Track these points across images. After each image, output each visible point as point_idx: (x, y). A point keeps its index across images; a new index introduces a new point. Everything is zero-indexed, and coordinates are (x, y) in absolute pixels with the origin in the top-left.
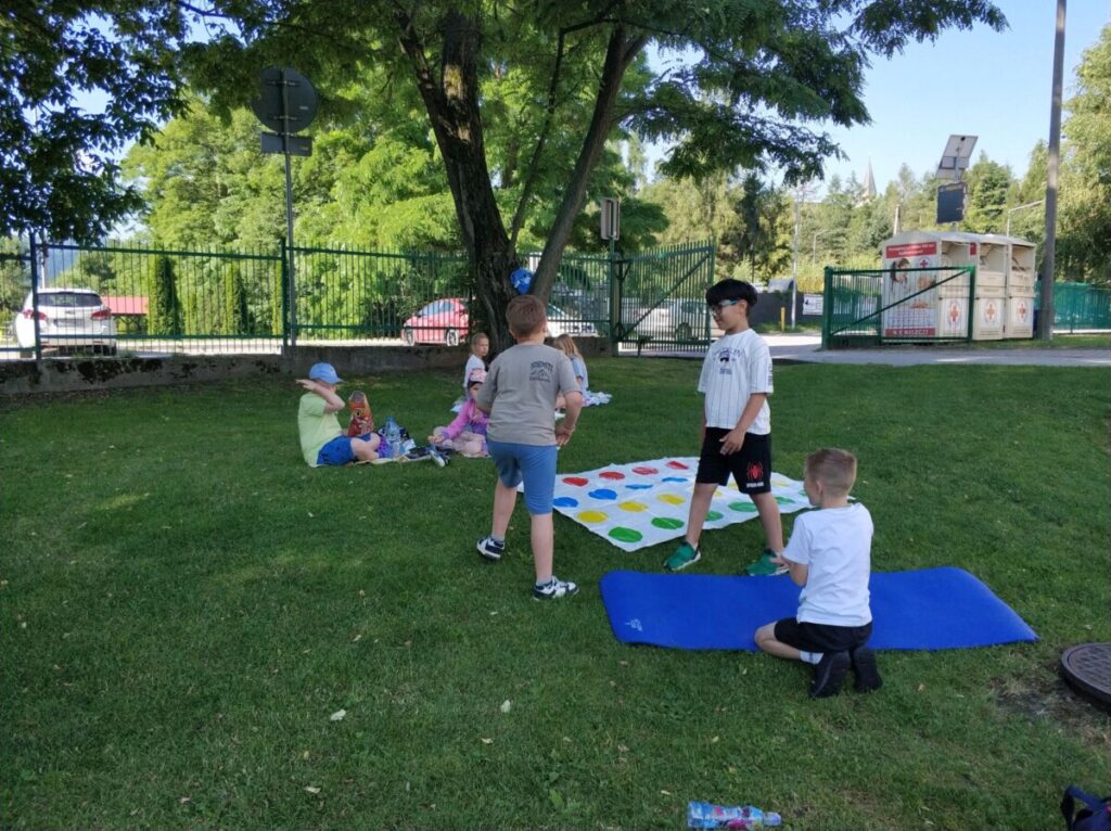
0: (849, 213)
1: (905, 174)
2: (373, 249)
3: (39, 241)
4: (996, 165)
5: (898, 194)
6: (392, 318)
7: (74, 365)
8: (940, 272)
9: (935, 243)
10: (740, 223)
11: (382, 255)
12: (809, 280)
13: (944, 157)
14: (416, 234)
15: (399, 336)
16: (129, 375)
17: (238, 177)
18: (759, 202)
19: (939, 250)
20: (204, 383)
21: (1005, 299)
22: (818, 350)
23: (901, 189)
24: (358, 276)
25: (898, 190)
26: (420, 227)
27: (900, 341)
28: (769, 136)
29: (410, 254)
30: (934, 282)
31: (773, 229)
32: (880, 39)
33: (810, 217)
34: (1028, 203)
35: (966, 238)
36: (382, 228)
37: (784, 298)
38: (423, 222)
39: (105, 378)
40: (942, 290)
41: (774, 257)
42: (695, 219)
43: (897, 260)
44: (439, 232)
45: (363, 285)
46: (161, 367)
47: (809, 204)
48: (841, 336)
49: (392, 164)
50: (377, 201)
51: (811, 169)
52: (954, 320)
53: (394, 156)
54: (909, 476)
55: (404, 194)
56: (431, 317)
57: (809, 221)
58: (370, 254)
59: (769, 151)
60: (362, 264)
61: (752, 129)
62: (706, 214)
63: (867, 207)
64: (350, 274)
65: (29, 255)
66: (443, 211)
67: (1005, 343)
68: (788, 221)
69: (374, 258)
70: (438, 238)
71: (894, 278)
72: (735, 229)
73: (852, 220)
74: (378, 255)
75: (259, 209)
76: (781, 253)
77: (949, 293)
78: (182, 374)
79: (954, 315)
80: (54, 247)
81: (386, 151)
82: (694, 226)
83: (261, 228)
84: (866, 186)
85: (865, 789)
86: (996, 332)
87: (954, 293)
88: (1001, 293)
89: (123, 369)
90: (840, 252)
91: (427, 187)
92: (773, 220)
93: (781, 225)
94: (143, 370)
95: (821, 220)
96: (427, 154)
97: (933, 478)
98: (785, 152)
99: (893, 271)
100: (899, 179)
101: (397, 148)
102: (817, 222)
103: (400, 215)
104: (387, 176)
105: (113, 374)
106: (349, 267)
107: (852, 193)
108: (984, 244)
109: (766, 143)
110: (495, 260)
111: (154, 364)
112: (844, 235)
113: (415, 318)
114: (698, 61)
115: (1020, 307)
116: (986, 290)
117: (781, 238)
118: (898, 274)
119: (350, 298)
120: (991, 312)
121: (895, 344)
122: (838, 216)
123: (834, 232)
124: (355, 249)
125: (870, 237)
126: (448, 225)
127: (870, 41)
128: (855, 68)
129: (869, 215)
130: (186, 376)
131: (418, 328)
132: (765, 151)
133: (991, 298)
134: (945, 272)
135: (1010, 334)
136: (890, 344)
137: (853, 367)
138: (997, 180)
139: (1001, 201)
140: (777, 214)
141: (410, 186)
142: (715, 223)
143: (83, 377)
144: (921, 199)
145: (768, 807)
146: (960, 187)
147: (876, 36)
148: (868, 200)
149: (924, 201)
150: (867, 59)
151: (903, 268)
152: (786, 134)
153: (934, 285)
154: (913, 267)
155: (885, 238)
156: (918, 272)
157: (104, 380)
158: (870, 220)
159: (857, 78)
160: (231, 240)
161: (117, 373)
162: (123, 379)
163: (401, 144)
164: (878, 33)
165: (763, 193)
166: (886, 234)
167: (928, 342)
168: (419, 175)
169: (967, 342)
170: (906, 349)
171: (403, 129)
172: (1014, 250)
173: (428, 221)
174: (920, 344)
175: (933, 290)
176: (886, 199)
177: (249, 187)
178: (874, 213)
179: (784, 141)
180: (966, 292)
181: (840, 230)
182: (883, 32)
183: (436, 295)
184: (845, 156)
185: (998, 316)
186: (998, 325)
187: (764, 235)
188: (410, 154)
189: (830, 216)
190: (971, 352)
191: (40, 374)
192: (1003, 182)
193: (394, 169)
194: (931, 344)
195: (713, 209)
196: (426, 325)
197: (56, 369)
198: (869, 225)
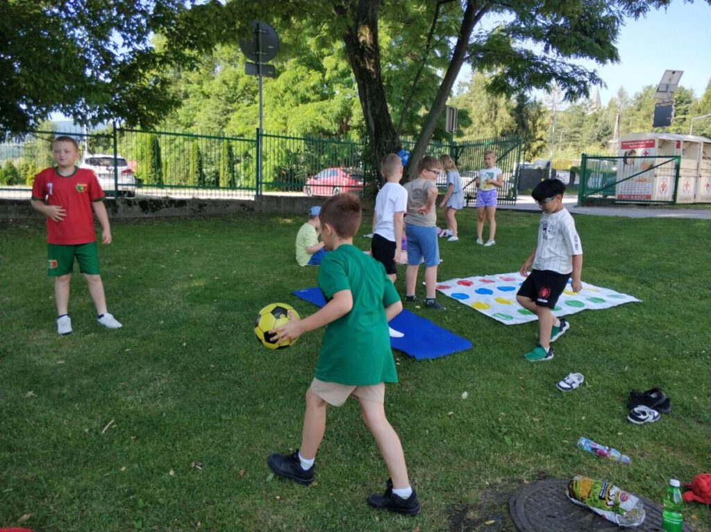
0: (582, 118)
1: (621, 94)
2: (284, 135)
3: (118, 126)
4: (683, 89)
5: (616, 106)
6: (291, 179)
7: (137, 203)
8: (657, 159)
9: (654, 141)
10: (513, 123)
11: (290, 138)
12: (559, 162)
13: (661, 84)
14: (312, 126)
15: (302, 190)
16: (167, 209)
17: (196, 86)
18: (526, 109)
19: (657, 144)
20: (211, 216)
21: (696, 177)
22: (575, 207)
23: (618, 103)
24: (274, 151)
25: (617, 103)
26: (315, 122)
27: (629, 202)
28: (557, 70)
29: (307, 138)
30: (652, 165)
31: (535, 127)
32: (632, 7)
33: (557, 120)
34: (704, 114)
35: (674, 137)
36: (291, 120)
37: (544, 172)
38: (317, 118)
39: (154, 210)
40: (657, 171)
41: (535, 146)
42: (484, 119)
43: (628, 150)
44: (327, 125)
45: (276, 157)
46: (186, 206)
47: (556, 111)
48: (591, 198)
49: (298, 80)
50: (287, 105)
51: (581, 92)
52: (663, 190)
53: (300, 75)
54: (660, 283)
55: (305, 100)
56: (322, 179)
57: (557, 122)
58: (282, 137)
59: (556, 80)
60: (276, 143)
61: (548, 66)
62: (491, 116)
63: (595, 114)
64: (268, 149)
65: (113, 135)
66: (330, 111)
67: (695, 206)
68: (544, 123)
69: (284, 140)
70: (326, 129)
71: (625, 162)
72: (510, 127)
73: (584, 122)
74: (287, 138)
75: (208, 107)
76: (540, 143)
77: (662, 173)
78: (198, 210)
79: (664, 186)
80: (127, 130)
81: (295, 72)
82: (483, 124)
83: (210, 119)
84: (595, 100)
85: (673, 445)
86: (690, 199)
87: (666, 173)
88: (694, 173)
89: (164, 205)
90: (577, 143)
91: (318, 96)
92: (534, 122)
93: (540, 125)
94: (175, 207)
95: (564, 122)
96: (321, 74)
97: (675, 284)
98: (565, 80)
99: (625, 158)
100: (617, 96)
101: (302, 70)
102: (561, 124)
103: (303, 113)
104: (295, 88)
105: (158, 208)
106: (268, 144)
107: (586, 105)
108: (685, 142)
109: (555, 75)
110: (387, 145)
111: (182, 203)
112: (579, 133)
113: (312, 180)
114: (512, 21)
115: (706, 183)
116: (685, 172)
117: (540, 133)
118: (629, 160)
119: (268, 165)
120: (687, 185)
121: (625, 204)
122: (575, 120)
123: (573, 130)
124: (272, 134)
125: (597, 134)
126: (333, 120)
127: (624, 8)
128: (614, 26)
129: (596, 120)
130: (200, 211)
131: (314, 185)
132: (554, 79)
133: (688, 177)
134: (660, 159)
135: (698, 200)
136: (622, 204)
137: (607, 218)
138: (684, 98)
139: (685, 112)
140: (537, 118)
141: (308, 95)
142: (497, 122)
143: (141, 209)
144: (631, 110)
145: (623, 451)
146: (670, 104)
147: (629, 5)
148: (595, 110)
149: (633, 111)
150: (623, 20)
151: (631, 156)
152: (568, 70)
153: (652, 167)
154: (640, 155)
155: (606, 135)
156: (643, 159)
157: (153, 212)
158: (597, 123)
159: (615, 32)
160: (189, 127)
161: (161, 208)
162: (164, 212)
163: (304, 68)
164: (630, 3)
165: (528, 103)
166: (607, 132)
167: (645, 203)
168: (313, 88)
169: (672, 204)
170: (632, 207)
171: (305, 58)
172: (704, 146)
173: (320, 117)
174: (642, 205)
175: (652, 170)
176: (608, 110)
177: (203, 93)
178: (600, 119)
179: (567, 74)
180: (673, 173)
181: (576, 129)
182: (633, 3)
183: (322, 166)
184: (606, 86)
185: (691, 188)
186: (691, 194)
187: (528, 131)
188: (309, 74)
189: (570, 120)
190: (675, 211)
191: (118, 207)
192: (687, 100)
193: (299, 84)
194: (649, 205)
195: (496, 113)
196: (319, 184)
197: (126, 204)
198: (596, 126)
